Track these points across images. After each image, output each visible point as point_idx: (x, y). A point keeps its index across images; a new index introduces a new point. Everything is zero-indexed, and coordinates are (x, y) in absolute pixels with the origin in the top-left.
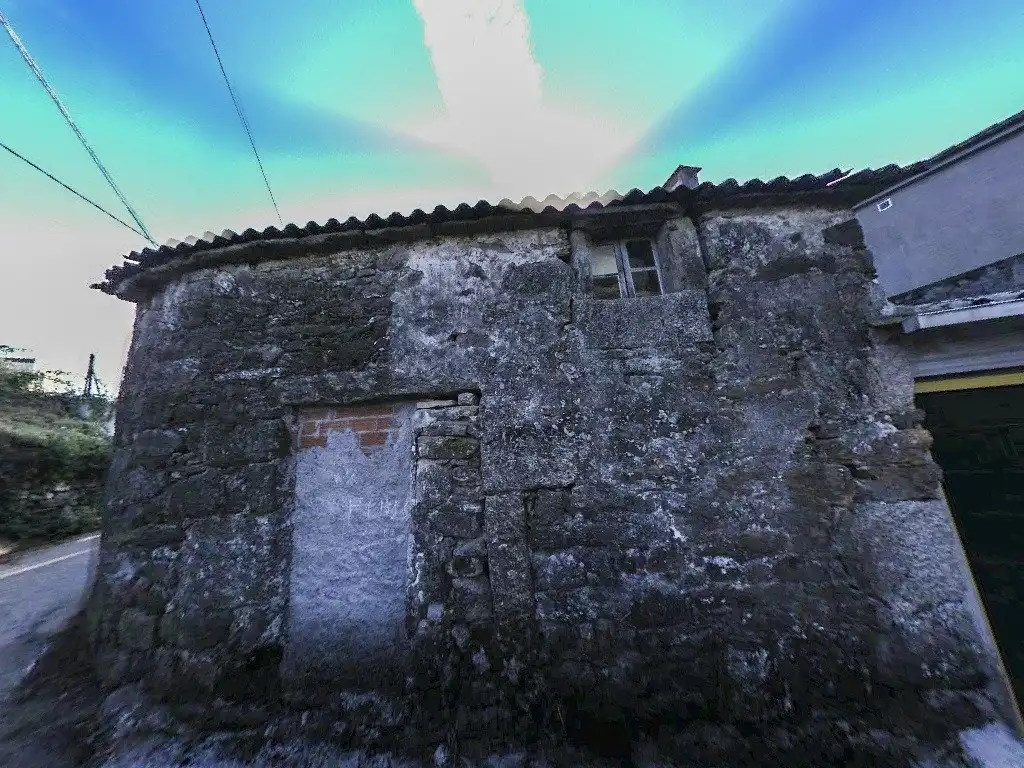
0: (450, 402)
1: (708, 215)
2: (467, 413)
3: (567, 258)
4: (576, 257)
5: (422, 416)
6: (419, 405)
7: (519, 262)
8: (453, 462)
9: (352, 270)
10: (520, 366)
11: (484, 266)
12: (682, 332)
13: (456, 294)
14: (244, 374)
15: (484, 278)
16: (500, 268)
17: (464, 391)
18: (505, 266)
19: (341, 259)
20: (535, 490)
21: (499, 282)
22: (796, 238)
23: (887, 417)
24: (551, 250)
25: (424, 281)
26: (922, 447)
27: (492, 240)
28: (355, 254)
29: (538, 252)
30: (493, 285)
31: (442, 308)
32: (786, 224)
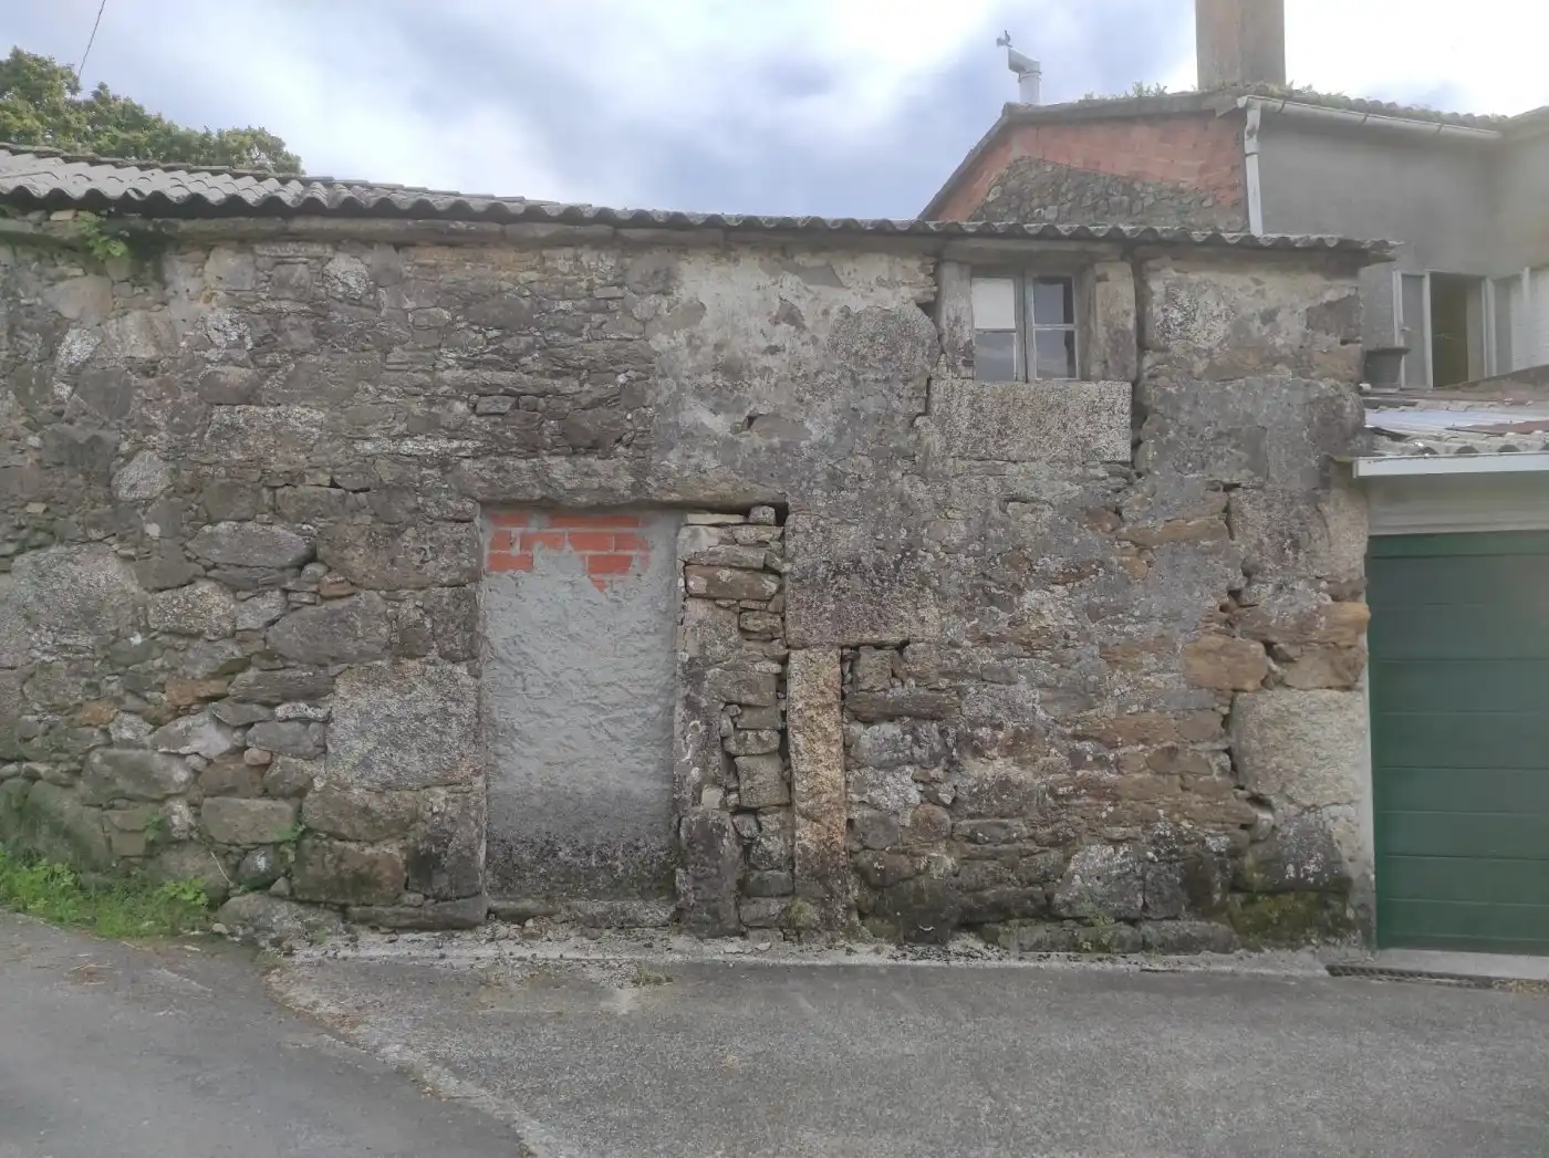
0: (737, 519)
1: (1151, 264)
2: (766, 536)
3: (930, 308)
4: (944, 308)
5: (695, 535)
6: (693, 518)
7: (857, 305)
8: (743, 604)
9: (584, 284)
10: (846, 475)
11: (802, 305)
12: (1087, 444)
13: (757, 350)
14: (408, 446)
15: (801, 327)
16: (826, 313)
17: (762, 504)
18: (835, 310)
19: (562, 261)
20: (856, 648)
21: (823, 337)
22: (1269, 317)
23: (1323, 584)
24: (905, 292)
25: (707, 321)
26: (1356, 624)
27: (817, 262)
28: (588, 257)
29: (885, 293)
30: (815, 340)
31: (733, 371)
32: (1262, 293)
